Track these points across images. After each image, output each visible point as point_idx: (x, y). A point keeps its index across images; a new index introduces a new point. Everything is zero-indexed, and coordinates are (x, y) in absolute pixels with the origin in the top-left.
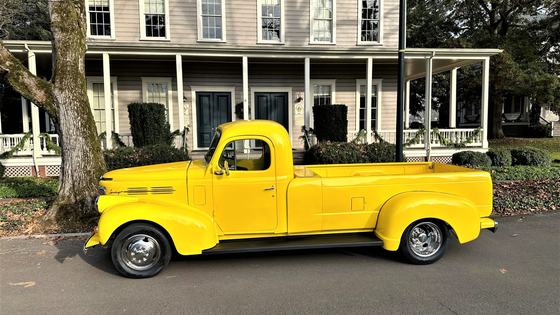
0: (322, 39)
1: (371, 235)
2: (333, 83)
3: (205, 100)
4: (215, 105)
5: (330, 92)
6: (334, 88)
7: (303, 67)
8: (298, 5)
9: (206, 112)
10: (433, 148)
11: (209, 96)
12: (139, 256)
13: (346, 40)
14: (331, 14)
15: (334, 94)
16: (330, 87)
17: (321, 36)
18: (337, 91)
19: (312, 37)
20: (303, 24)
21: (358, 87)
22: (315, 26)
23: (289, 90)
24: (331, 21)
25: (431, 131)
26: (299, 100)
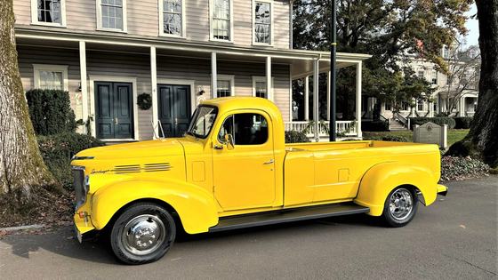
0: (221, 37)
1: (352, 203)
2: (231, 78)
3: (104, 90)
4: (115, 95)
5: (229, 87)
6: (233, 83)
7: (209, 62)
8: (198, 3)
9: (105, 102)
10: (321, 137)
11: (108, 86)
12: (144, 239)
13: (243, 40)
14: (228, 16)
15: (233, 88)
16: (229, 82)
17: (220, 34)
18: (235, 86)
19: (212, 35)
20: (204, 21)
21: (254, 84)
22: (213, 25)
23: (191, 83)
24: (229, 21)
25: (319, 122)
26: (201, 93)
